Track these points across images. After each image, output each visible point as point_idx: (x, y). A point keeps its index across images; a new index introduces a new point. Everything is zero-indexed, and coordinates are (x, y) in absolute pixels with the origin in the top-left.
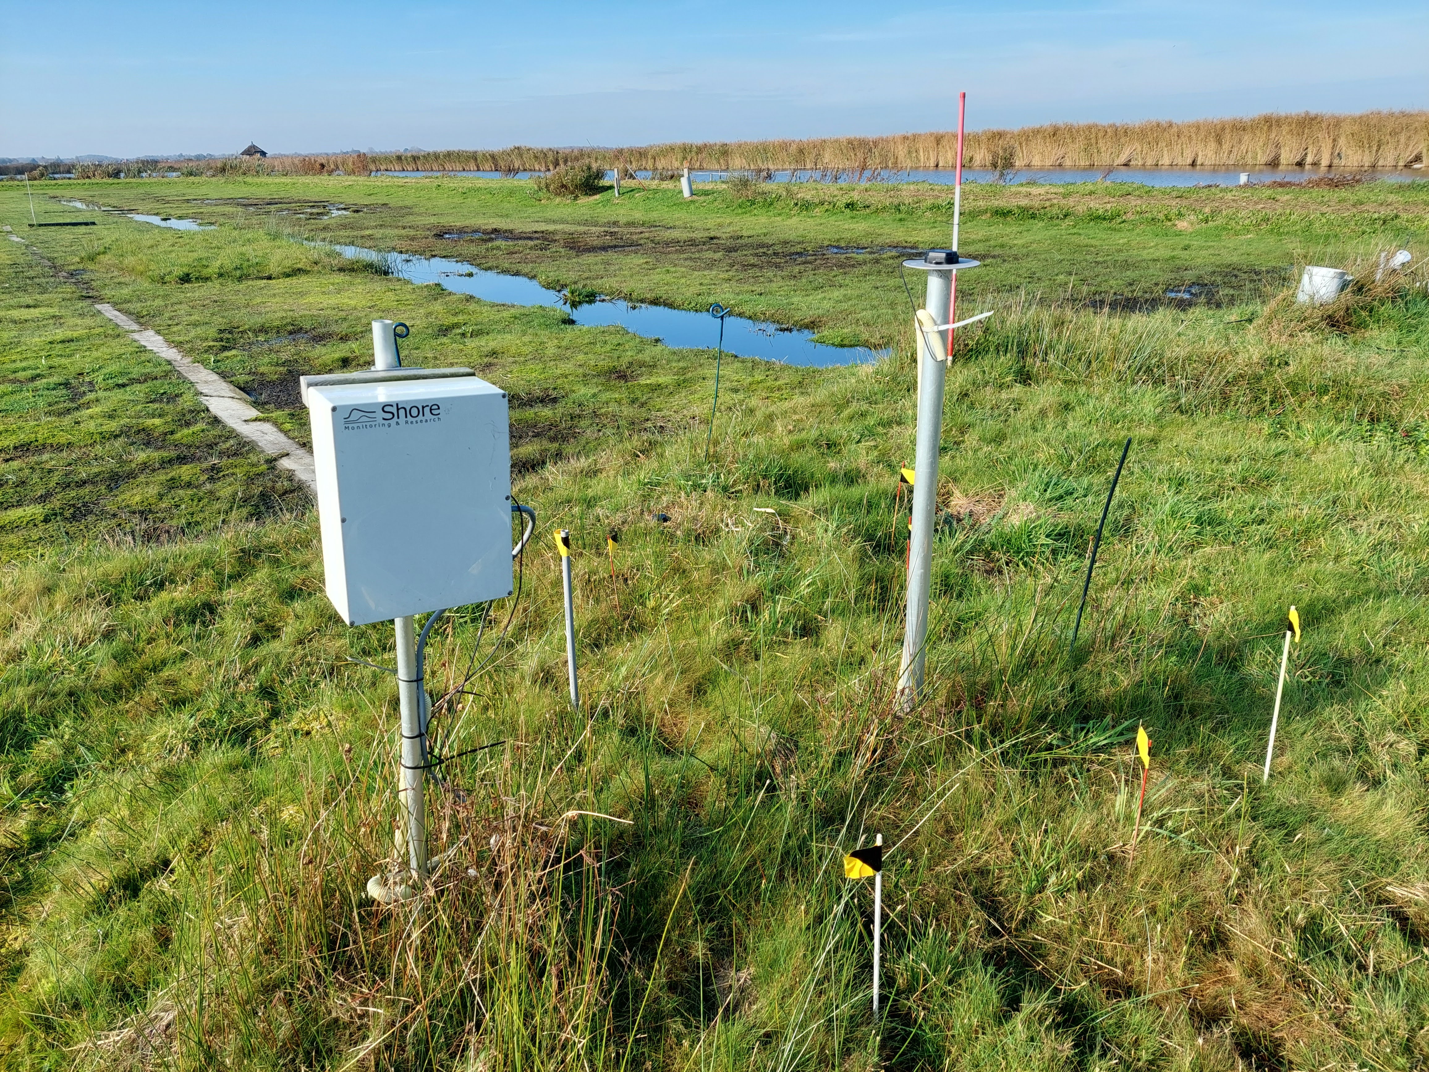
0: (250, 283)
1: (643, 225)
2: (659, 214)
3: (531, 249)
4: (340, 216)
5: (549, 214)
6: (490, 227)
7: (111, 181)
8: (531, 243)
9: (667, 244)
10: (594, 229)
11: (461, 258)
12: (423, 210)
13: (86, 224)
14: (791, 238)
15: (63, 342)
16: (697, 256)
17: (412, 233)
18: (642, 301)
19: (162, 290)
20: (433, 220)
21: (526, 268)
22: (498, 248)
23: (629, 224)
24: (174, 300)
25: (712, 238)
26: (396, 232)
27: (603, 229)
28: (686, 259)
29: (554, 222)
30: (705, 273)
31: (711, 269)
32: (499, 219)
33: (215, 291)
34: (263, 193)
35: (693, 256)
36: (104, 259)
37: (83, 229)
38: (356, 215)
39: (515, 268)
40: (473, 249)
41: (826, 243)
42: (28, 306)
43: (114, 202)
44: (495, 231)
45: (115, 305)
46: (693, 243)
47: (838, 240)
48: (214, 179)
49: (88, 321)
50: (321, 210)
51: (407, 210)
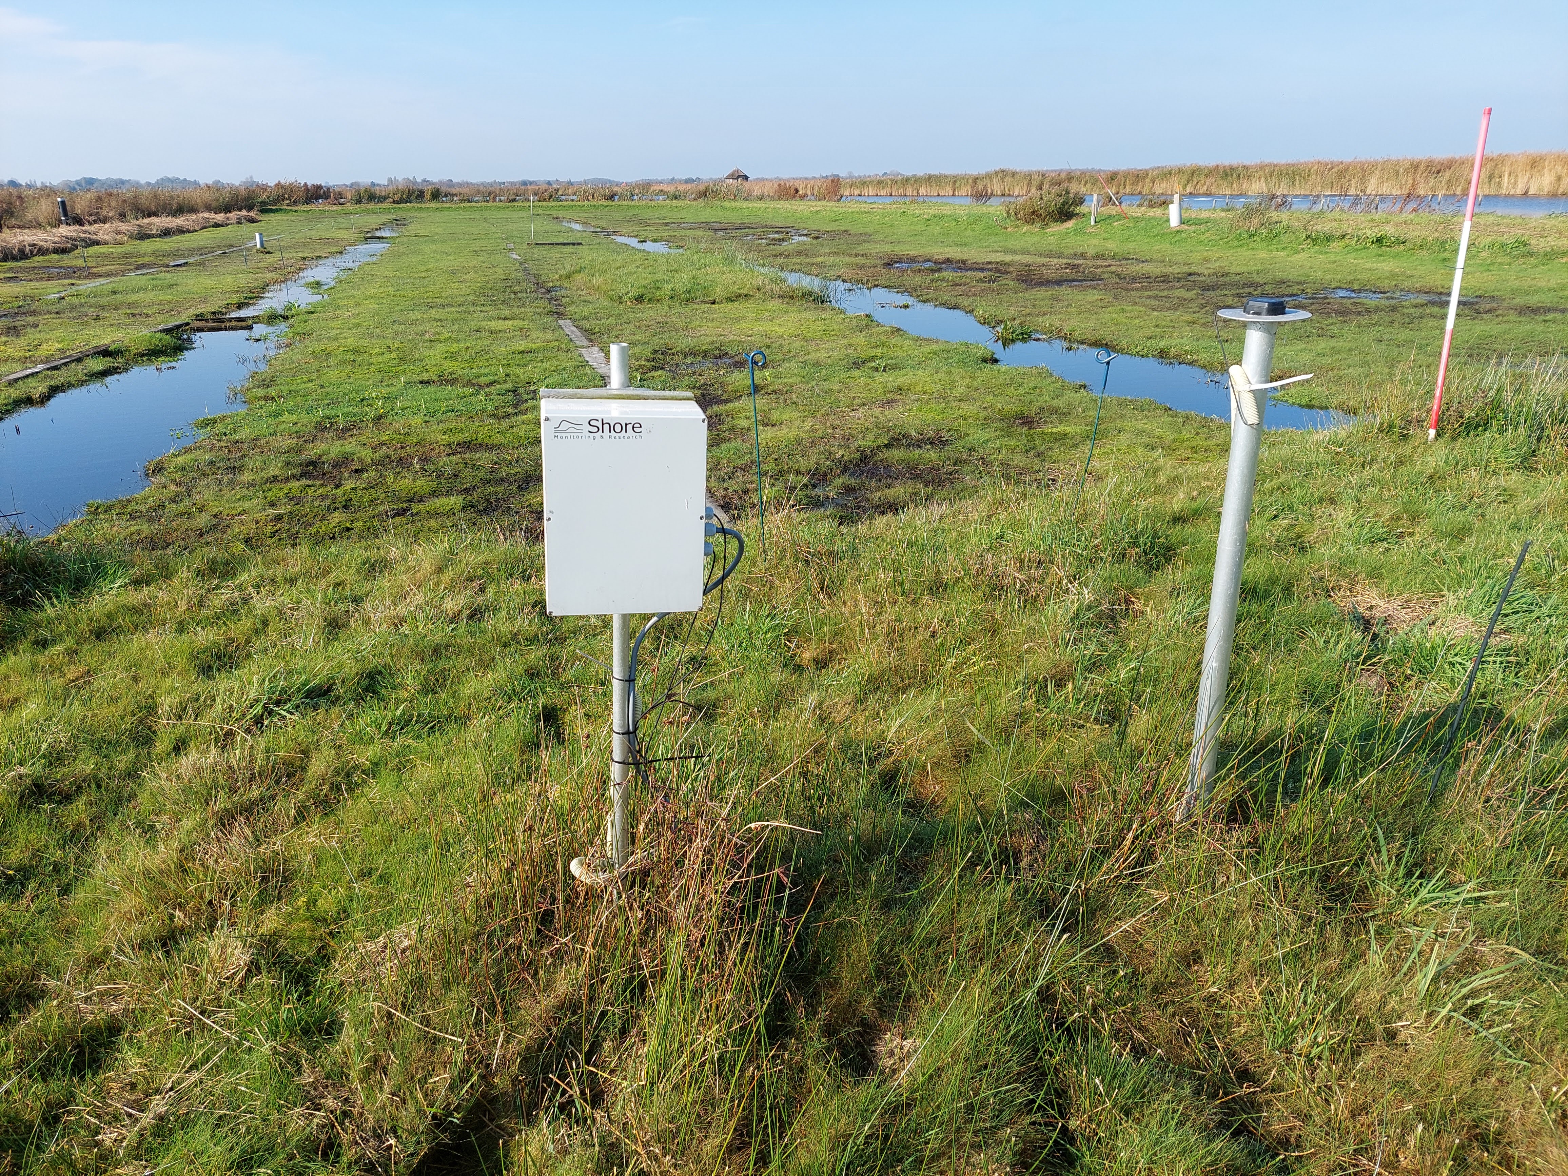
0: (695, 306)
1: (1114, 257)
2: (1138, 246)
3: (978, 281)
4: (798, 243)
5: (1012, 244)
6: (941, 257)
7: (606, 203)
8: (981, 275)
9: (1134, 279)
10: (1055, 261)
11: (901, 289)
12: (881, 237)
13: (574, 244)
14: (1290, 277)
15: (523, 352)
16: (1165, 293)
17: (861, 260)
18: (1082, 342)
19: (618, 309)
20: (888, 248)
21: (966, 302)
22: (943, 280)
23: (1096, 257)
24: (625, 319)
25: (1190, 274)
26: (847, 259)
27: (1065, 261)
28: (1150, 297)
29: (1015, 252)
30: (1166, 314)
31: (1176, 310)
32: (956, 249)
33: (662, 313)
34: (735, 218)
35: (1160, 294)
36: (578, 277)
37: (570, 249)
38: (815, 241)
39: (954, 301)
40: (918, 279)
41: (1333, 285)
42: (505, 319)
43: (603, 224)
44: (948, 261)
45: (574, 321)
46: (1165, 279)
47: (1351, 282)
48: (695, 203)
49: (549, 336)
50: (784, 236)
51: (866, 237)
